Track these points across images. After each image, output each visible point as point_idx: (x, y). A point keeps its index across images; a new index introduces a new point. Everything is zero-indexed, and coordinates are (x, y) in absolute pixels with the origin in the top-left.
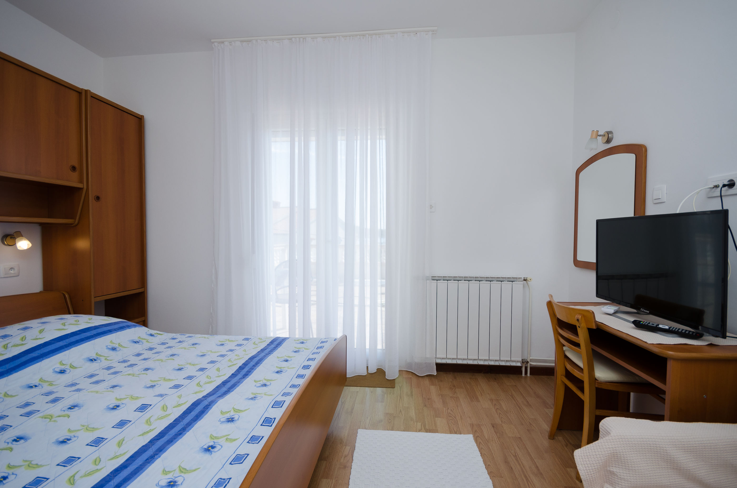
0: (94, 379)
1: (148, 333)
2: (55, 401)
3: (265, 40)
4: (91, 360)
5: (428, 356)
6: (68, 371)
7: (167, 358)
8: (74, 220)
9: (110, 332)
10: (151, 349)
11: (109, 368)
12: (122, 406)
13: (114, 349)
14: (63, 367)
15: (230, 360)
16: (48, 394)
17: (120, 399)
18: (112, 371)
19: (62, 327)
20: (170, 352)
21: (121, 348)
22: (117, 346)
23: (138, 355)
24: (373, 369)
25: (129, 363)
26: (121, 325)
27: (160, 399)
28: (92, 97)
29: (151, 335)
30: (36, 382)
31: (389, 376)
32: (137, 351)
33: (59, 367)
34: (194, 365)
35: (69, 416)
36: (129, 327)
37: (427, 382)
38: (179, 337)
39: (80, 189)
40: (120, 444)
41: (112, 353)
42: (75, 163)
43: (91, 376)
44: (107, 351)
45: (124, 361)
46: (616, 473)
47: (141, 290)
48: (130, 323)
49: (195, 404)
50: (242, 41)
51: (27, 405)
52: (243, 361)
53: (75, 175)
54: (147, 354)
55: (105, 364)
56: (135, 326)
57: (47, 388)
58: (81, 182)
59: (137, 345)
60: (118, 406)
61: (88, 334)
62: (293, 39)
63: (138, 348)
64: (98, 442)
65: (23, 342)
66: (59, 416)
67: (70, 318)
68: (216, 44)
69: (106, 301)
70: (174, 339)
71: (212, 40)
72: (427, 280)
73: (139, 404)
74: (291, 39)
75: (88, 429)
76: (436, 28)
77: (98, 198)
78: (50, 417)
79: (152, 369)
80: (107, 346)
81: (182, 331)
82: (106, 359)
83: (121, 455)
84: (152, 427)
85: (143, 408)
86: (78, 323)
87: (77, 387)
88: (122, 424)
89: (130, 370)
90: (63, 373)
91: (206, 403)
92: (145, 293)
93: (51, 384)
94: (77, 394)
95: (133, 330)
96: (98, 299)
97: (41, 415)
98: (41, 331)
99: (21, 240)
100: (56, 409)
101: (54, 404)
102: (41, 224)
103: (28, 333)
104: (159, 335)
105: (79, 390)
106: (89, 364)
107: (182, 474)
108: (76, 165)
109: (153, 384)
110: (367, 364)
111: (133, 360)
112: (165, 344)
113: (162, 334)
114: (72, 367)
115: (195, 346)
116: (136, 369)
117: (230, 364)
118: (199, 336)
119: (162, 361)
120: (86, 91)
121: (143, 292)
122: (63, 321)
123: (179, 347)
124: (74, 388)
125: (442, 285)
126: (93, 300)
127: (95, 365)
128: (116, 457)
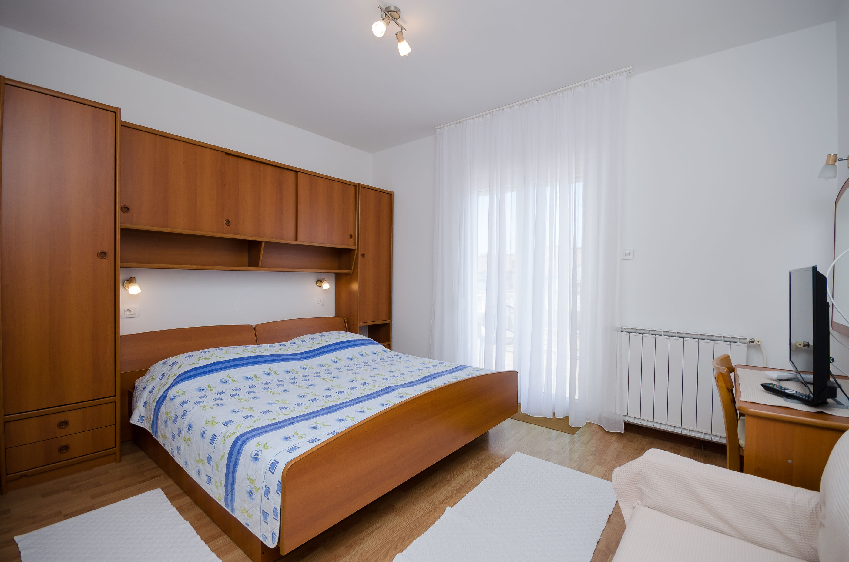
0: (348, 368)
1: (383, 350)
2: (329, 373)
3: (473, 119)
4: (350, 359)
5: (618, 412)
6: (338, 362)
7: (388, 365)
8: (350, 271)
9: (362, 344)
10: (382, 359)
11: (357, 365)
12: (355, 381)
13: (362, 355)
14: (336, 359)
15: (422, 373)
16: (327, 370)
17: (356, 378)
18: (358, 366)
19: (338, 337)
20: (391, 362)
21: (366, 355)
22: (364, 353)
23: (374, 361)
24: (559, 415)
25: (368, 364)
26: (369, 342)
27: (374, 381)
28: (362, 187)
29: (385, 351)
30: (323, 364)
31: (573, 423)
32: (374, 359)
33: (334, 359)
34: (400, 371)
35: (333, 381)
36: (373, 343)
37: (614, 438)
38: (401, 355)
39: (354, 250)
40: (349, 395)
41: (361, 357)
42: (351, 233)
43: (348, 367)
44: (358, 355)
45: (366, 363)
46: (643, 490)
47: (387, 322)
48: (374, 342)
49: (388, 387)
50: (455, 124)
51: (318, 373)
52: (429, 374)
53: (352, 241)
54: (379, 361)
55: (356, 362)
56: (377, 344)
57: (327, 368)
58: (355, 245)
59: (375, 355)
60: (354, 381)
61: (350, 344)
62: (494, 113)
63: (375, 357)
64: (341, 392)
65: (320, 343)
66: (329, 380)
67: (344, 333)
68: (438, 130)
69: (369, 326)
70: (397, 356)
71: (435, 128)
72: (617, 331)
73: (363, 382)
74: (492, 113)
75: (338, 387)
76: (630, 67)
77: (363, 255)
78: (325, 380)
79: (377, 369)
80: (359, 353)
81: (403, 353)
82: (357, 360)
83: (348, 399)
84: (365, 392)
85: (364, 384)
86: (347, 336)
87: (340, 370)
88: (353, 388)
89: (367, 368)
90: (336, 362)
91: (394, 388)
92: (391, 323)
93: (329, 367)
94: (339, 373)
95: (375, 346)
96: (362, 325)
97: (322, 378)
98: (329, 338)
99: (325, 283)
100: (328, 377)
101: (328, 375)
102: (335, 273)
103: (323, 338)
104: (389, 352)
105: (340, 371)
106: (348, 360)
107: (368, 410)
108: (353, 235)
109: (374, 375)
110: (554, 410)
111: (370, 363)
112: (391, 358)
113: (391, 352)
114: (340, 360)
115: (407, 362)
116: (370, 367)
117: (421, 374)
118: (414, 356)
119: (384, 366)
120: (359, 184)
121: (389, 323)
122: (340, 334)
123: (398, 361)
124: (338, 370)
125: (636, 338)
126: (359, 325)
127: (351, 361)
128: (346, 399)
